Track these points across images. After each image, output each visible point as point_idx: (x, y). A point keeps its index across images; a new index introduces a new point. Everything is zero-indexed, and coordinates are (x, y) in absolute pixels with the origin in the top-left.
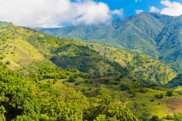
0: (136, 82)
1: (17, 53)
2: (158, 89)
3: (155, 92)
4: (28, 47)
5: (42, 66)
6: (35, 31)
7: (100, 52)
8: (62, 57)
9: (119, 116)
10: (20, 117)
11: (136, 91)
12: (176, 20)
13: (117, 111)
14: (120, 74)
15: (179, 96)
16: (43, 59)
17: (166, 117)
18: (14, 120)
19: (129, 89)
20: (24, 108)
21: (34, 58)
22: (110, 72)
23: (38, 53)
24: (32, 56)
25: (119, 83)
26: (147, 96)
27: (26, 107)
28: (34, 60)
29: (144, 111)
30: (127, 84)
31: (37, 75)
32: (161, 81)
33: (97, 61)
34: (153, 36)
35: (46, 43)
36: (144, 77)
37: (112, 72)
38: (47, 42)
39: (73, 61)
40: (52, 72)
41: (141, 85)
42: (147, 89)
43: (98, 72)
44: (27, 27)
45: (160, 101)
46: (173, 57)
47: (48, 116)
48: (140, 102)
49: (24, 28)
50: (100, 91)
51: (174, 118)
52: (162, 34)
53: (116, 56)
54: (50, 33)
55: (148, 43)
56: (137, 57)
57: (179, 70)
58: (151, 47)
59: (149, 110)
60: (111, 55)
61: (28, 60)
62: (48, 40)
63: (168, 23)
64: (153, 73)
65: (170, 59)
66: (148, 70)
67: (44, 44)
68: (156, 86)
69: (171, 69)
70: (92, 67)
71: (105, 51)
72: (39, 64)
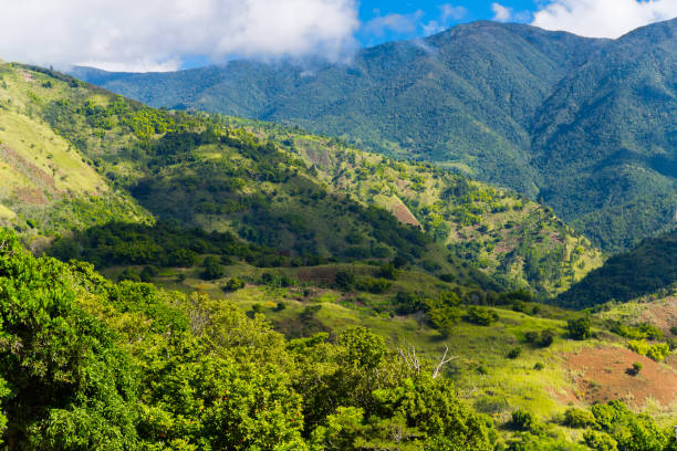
0: (453, 285)
1: (6, 165)
2: (535, 312)
3: (524, 322)
4: (47, 142)
5: (99, 214)
6: (74, 84)
7: (318, 167)
8: (174, 185)
9: (414, 414)
10: (64, 413)
11: (452, 318)
12: (604, 52)
13: (409, 394)
14: (393, 252)
15: (613, 339)
16: (105, 188)
17: (563, 418)
18: (38, 425)
19: (425, 309)
20: (78, 381)
21: (71, 187)
22: (357, 243)
23: (85, 165)
24: (63, 179)
25: (389, 285)
26: (494, 339)
27: (87, 377)
28: (69, 192)
29: (482, 392)
30: (419, 289)
31: (82, 248)
32: (547, 282)
33: (307, 203)
34: (519, 112)
35: (117, 129)
36: (481, 267)
37: (365, 246)
38: (120, 124)
39: (217, 201)
40: (138, 238)
41: (470, 295)
42: (495, 309)
43: (310, 241)
44: (44, 67)
45: (541, 356)
46: (593, 193)
47: (170, 410)
48: (467, 361)
49: (33, 68)
50: (319, 315)
51: (594, 420)
52: (552, 105)
53: (378, 183)
54: (131, 93)
55: (500, 139)
56: (457, 190)
57: (612, 241)
58: (510, 155)
59: (499, 391)
60: (359, 179)
61: (45, 192)
62: (124, 119)
63: (575, 64)
64: (515, 250)
65: (581, 200)
66: (498, 241)
67: (107, 132)
68: (527, 299)
69: (582, 237)
70: (289, 223)
71: (338, 165)
72: (87, 207)
